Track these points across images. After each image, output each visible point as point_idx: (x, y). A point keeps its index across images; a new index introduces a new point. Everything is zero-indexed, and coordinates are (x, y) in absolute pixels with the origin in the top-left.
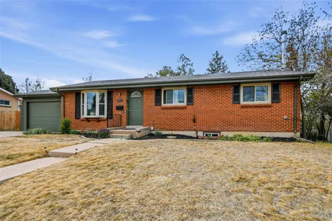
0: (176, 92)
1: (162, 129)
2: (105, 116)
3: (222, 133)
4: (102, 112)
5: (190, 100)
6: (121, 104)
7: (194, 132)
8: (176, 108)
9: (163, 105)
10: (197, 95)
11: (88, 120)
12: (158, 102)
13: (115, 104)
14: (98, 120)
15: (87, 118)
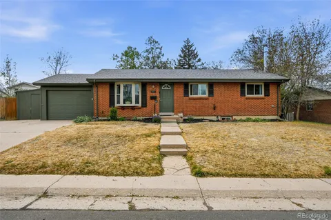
0: (200, 86)
1: (193, 115)
2: (140, 105)
3: (234, 117)
4: (137, 102)
5: (211, 93)
6: (154, 95)
7: (215, 117)
8: (201, 99)
9: (190, 96)
10: (216, 90)
11: (123, 108)
12: (186, 94)
13: (149, 95)
14: (133, 108)
15: (123, 107)
